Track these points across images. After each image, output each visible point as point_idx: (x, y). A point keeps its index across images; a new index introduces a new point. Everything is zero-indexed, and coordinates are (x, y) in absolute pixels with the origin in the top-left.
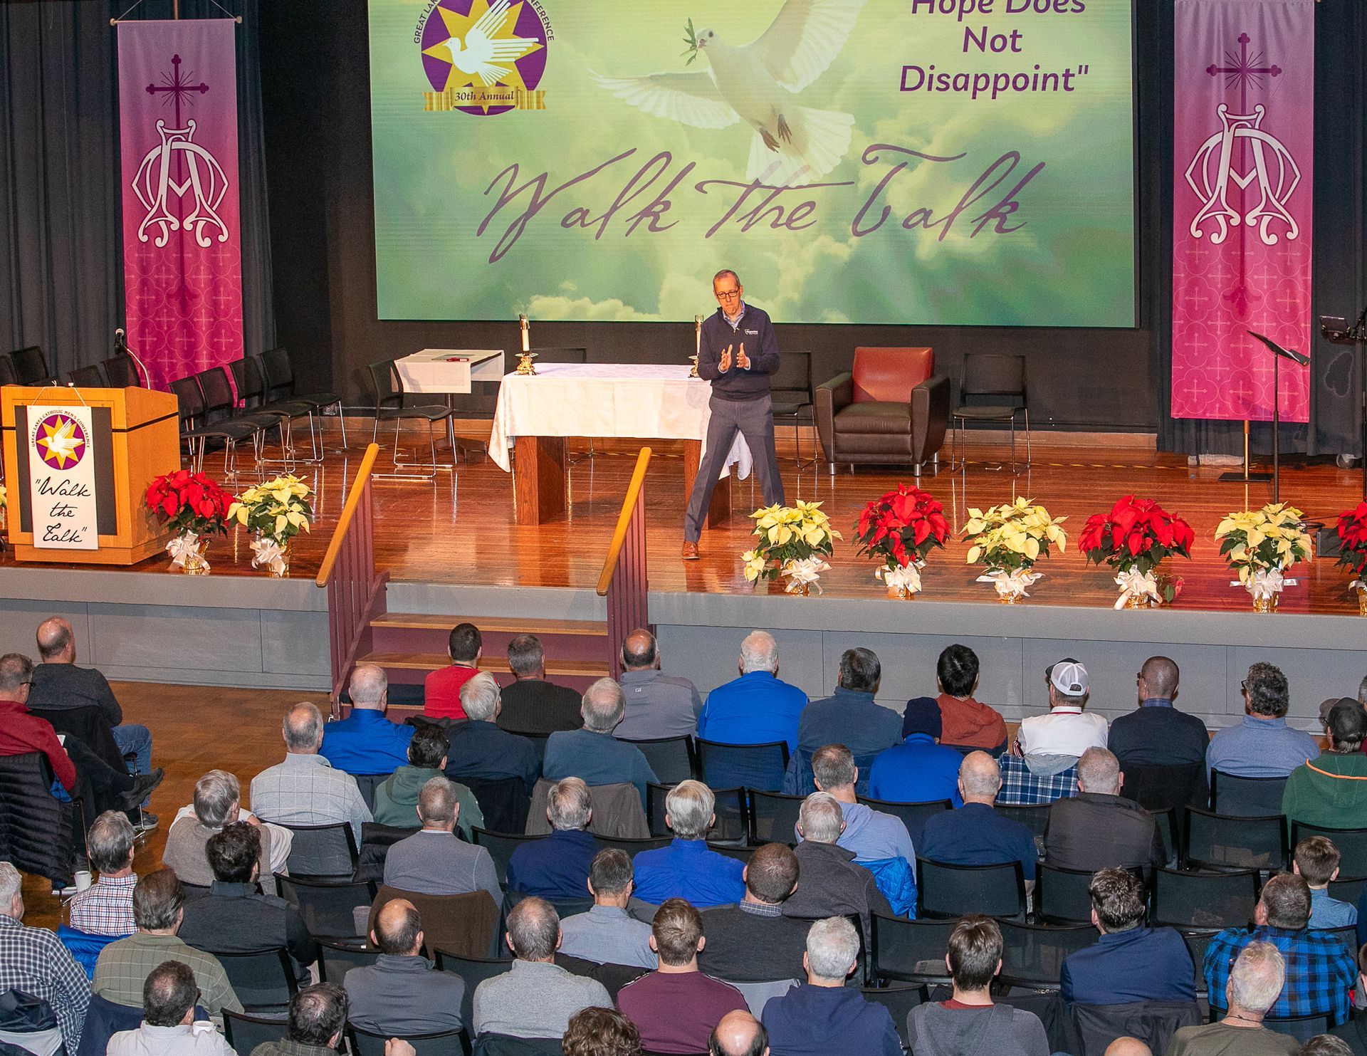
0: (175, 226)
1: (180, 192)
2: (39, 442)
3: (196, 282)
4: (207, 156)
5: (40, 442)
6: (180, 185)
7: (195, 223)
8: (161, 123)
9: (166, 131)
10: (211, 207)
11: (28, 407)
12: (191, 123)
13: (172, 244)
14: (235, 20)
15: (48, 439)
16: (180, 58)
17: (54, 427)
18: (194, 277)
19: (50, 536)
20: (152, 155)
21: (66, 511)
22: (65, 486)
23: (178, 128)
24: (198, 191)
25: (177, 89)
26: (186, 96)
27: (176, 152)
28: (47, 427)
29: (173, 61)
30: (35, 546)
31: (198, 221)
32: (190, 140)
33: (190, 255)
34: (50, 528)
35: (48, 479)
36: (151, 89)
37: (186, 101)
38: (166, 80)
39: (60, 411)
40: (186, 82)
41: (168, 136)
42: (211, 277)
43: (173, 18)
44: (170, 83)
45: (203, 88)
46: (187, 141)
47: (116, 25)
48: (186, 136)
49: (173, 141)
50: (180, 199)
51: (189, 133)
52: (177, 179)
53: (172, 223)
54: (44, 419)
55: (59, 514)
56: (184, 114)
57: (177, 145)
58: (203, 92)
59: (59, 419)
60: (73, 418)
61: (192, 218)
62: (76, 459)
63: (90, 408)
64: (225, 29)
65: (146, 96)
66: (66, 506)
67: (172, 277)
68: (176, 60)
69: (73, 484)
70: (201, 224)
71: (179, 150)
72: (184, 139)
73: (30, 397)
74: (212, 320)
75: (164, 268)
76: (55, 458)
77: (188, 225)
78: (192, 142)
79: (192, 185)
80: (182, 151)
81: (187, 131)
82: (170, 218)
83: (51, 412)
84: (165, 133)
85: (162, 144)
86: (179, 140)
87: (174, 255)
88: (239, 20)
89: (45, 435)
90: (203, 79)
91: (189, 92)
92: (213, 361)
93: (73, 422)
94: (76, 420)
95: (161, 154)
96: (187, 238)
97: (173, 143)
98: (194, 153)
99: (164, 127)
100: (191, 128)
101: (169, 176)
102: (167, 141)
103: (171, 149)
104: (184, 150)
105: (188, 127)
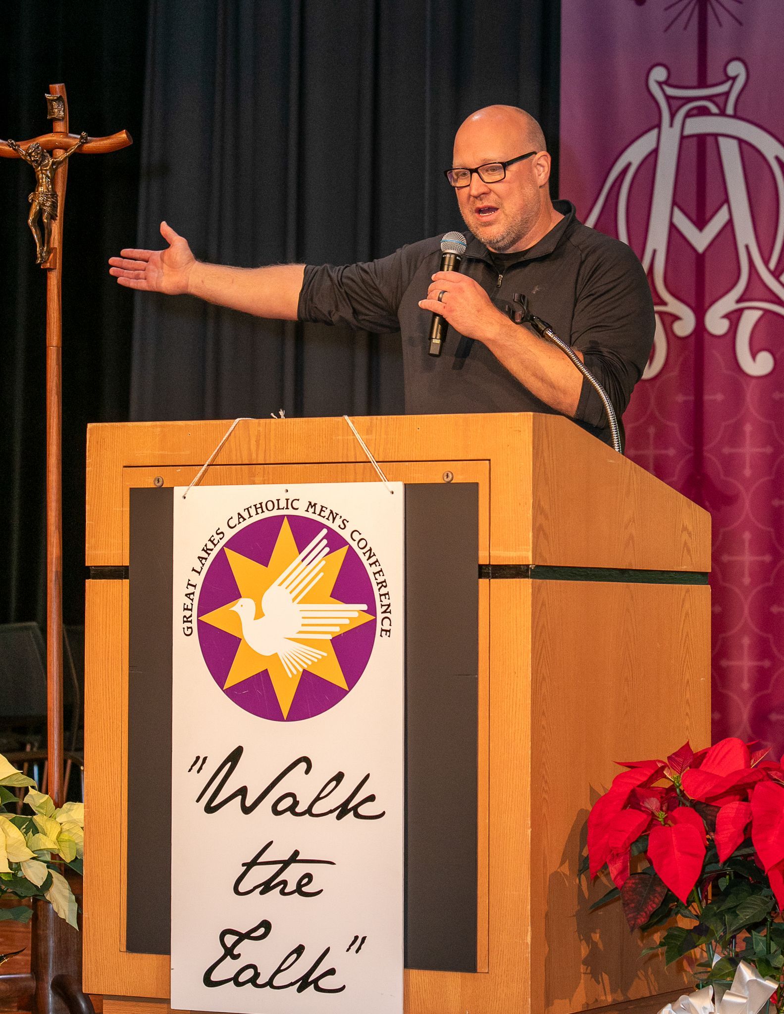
0: (685, 326)
1: (701, 240)
2: (210, 618)
3: (730, 464)
4: (770, 148)
5: (213, 618)
6: (701, 223)
7: (734, 318)
8: (659, 74)
9: (670, 91)
10: (776, 274)
11: (178, 492)
12: (736, 69)
13: (674, 373)
15: (243, 607)
17: (265, 563)
18: (726, 450)
19: (228, 968)
20: (635, 154)
21: (292, 874)
22: (296, 782)
23: (702, 83)
24: (745, 235)
26: (723, 4)
27: (695, 139)
28: (238, 563)
30: (174, 1006)
31: (740, 312)
32: (730, 110)
33: (719, 397)
34: (230, 940)
35: (235, 756)
37: (723, 15)
39: (290, 504)
41: (675, 103)
42: (769, 450)
46: (723, 113)
48: (720, 101)
49: (688, 115)
50: (700, 258)
51: (727, 94)
52: (693, 211)
53: (676, 318)
54: (229, 534)
55: (266, 887)
56: (717, 50)
57: (698, 126)
59: (286, 533)
60: (335, 527)
61: (728, 303)
62: (340, 681)
63: (398, 487)
65: (623, 9)
66: (294, 858)
67: (671, 452)
69: (322, 774)
70: (750, 319)
71: (702, 139)
72: (714, 109)
73: (184, 456)
74: (767, 558)
75: (652, 430)
76: (263, 679)
77: (716, 324)
78: (735, 116)
79: (730, 223)
80: (710, 141)
81: (725, 88)
82: (674, 306)
83: (259, 507)
84: (668, 98)
85: (659, 126)
86: (703, 112)
87: (680, 398)
89: (234, 594)
92: (767, 664)
93: (335, 541)
94: (345, 534)
95: (655, 152)
96: (715, 357)
97: (689, 121)
98: (741, 142)
99: (666, 82)
100: (734, 79)
101: (675, 203)
102: (673, 116)
103: (683, 138)
104: (716, 136)
105: (728, 78)
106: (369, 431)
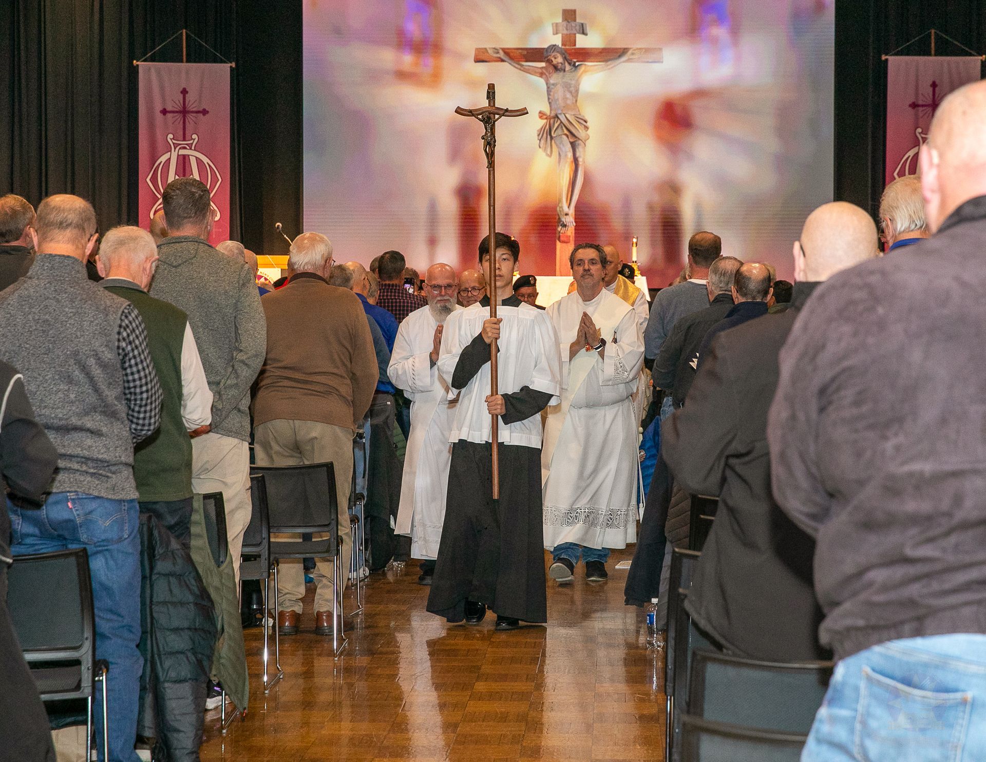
4: (205, 160)
8: (171, 136)
9: (174, 141)
12: (194, 136)
14: (229, 65)
16: (187, 90)
20: (163, 159)
23: (184, 139)
25: (184, 112)
26: (190, 118)
27: (182, 157)
29: (182, 92)
32: (193, 148)
36: (164, 112)
37: (191, 121)
38: (176, 106)
40: (191, 107)
41: (176, 146)
43: (182, 62)
44: (179, 107)
45: (205, 112)
46: (191, 149)
47: (138, 65)
48: (190, 145)
49: (180, 148)
51: (192, 144)
56: (189, 131)
57: (182, 152)
58: (204, 115)
64: (223, 70)
65: (159, 117)
68: (184, 92)
71: (184, 156)
72: (188, 148)
78: (195, 150)
80: (187, 157)
81: (191, 142)
84: (173, 143)
85: (171, 151)
86: (185, 148)
88: (233, 65)
90: (204, 106)
91: (194, 115)
95: (170, 159)
97: (180, 150)
98: (196, 157)
99: (173, 139)
100: (194, 139)
101: (176, 174)
102: (175, 149)
103: (178, 155)
104: (189, 155)
105: (192, 139)
106: (272, 259)
